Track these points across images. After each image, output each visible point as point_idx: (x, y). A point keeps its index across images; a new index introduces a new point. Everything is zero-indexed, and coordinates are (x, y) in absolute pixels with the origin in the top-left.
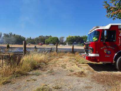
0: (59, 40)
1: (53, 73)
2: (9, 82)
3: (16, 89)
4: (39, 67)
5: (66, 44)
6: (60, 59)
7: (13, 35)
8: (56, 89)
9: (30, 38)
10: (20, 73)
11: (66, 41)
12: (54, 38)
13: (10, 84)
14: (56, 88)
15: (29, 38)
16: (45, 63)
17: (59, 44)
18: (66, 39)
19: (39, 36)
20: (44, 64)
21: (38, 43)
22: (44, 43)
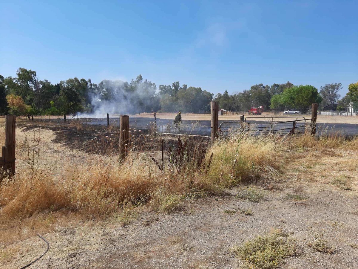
0: (321, 95)
1: (303, 201)
2: (180, 209)
3: (197, 228)
4: (258, 177)
5: (345, 110)
6: (327, 160)
7: (181, 88)
8: (319, 251)
9: (226, 92)
10: (206, 190)
11: (346, 97)
12: (301, 90)
13: (182, 213)
14: (320, 248)
15: (223, 93)
16: (277, 168)
17: (321, 110)
18: (348, 91)
19: (253, 88)
20: (273, 170)
21: (248, 109)
22: (267, 109)
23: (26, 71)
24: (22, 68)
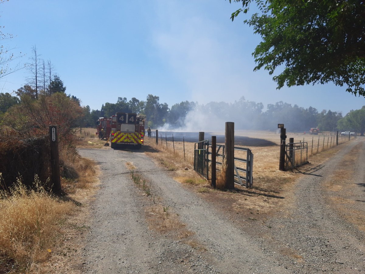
23: (152, 96)
24: (150, 94)
